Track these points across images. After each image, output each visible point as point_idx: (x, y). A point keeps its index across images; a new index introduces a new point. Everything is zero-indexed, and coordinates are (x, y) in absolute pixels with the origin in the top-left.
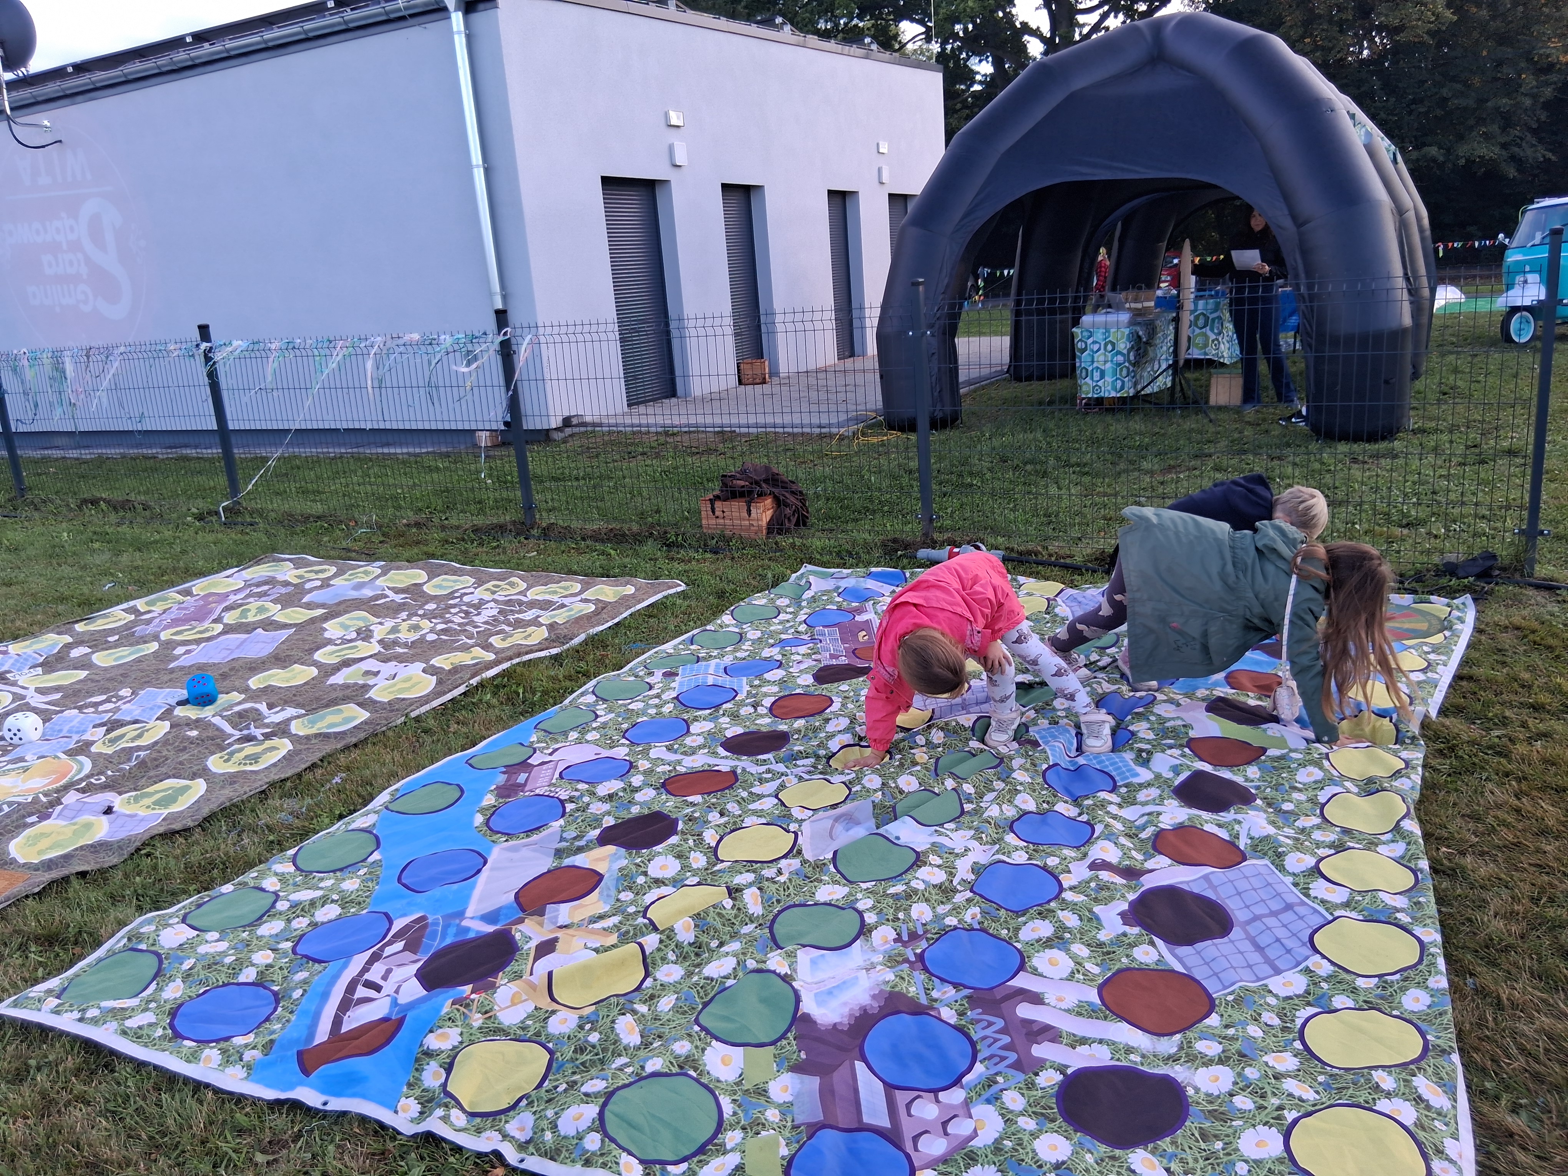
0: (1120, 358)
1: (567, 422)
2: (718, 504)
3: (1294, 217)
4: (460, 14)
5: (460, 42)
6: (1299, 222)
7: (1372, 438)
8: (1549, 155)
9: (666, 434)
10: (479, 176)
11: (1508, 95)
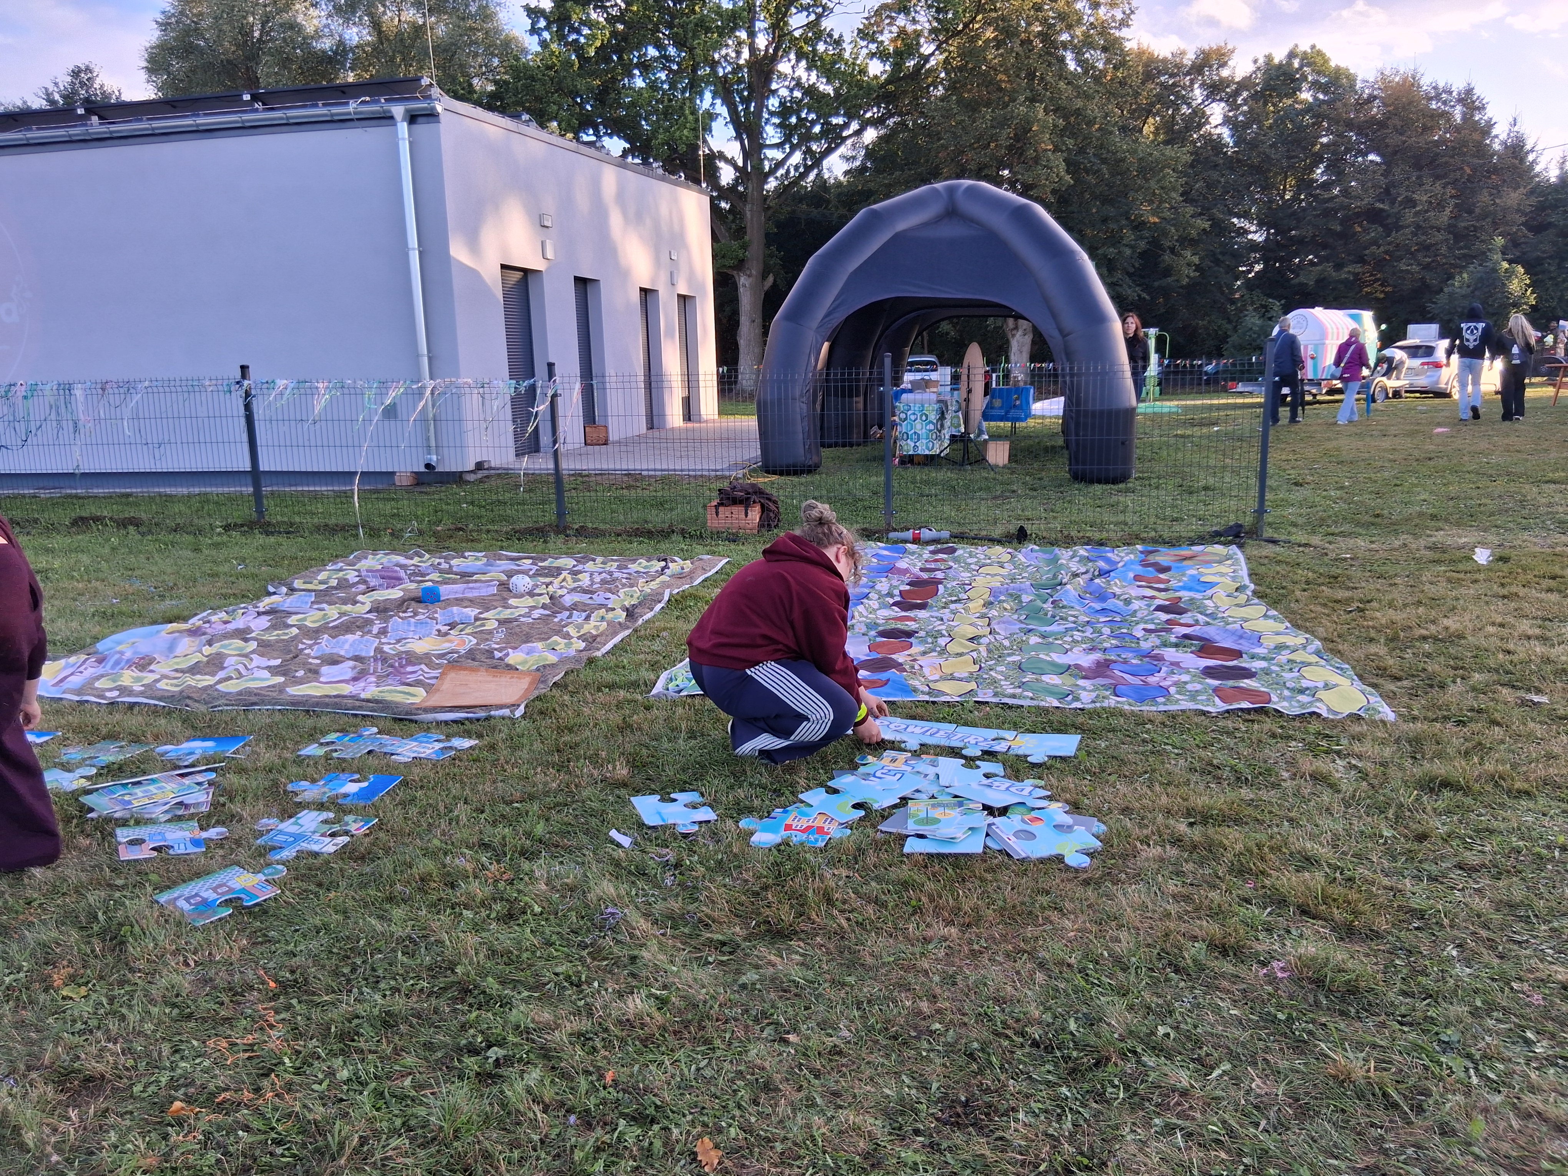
0: (932, 427)
1: (479, 466)
2: (721, 509)
3: (1061, 331)
4: (405, 124)
5: (404, 148)
6: (1064, 335)
7: (1115, 481)
8: (1144, 295)
9: (580, 475)
10: (415, 258)
11: (1113, 245)
